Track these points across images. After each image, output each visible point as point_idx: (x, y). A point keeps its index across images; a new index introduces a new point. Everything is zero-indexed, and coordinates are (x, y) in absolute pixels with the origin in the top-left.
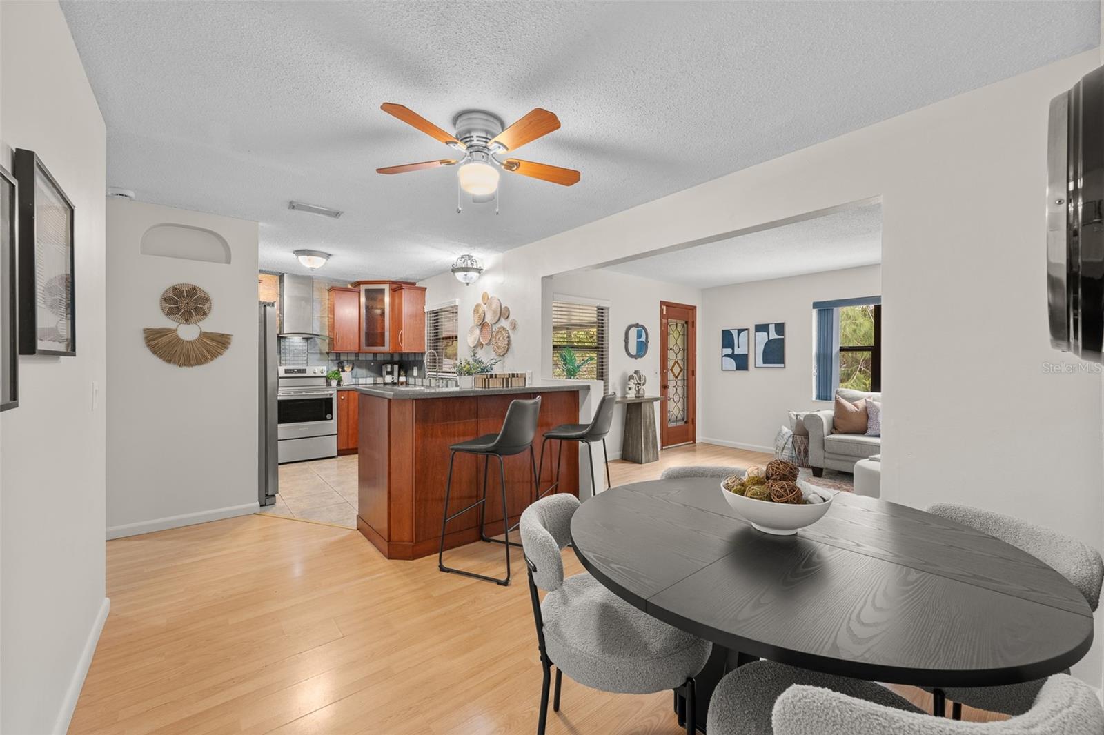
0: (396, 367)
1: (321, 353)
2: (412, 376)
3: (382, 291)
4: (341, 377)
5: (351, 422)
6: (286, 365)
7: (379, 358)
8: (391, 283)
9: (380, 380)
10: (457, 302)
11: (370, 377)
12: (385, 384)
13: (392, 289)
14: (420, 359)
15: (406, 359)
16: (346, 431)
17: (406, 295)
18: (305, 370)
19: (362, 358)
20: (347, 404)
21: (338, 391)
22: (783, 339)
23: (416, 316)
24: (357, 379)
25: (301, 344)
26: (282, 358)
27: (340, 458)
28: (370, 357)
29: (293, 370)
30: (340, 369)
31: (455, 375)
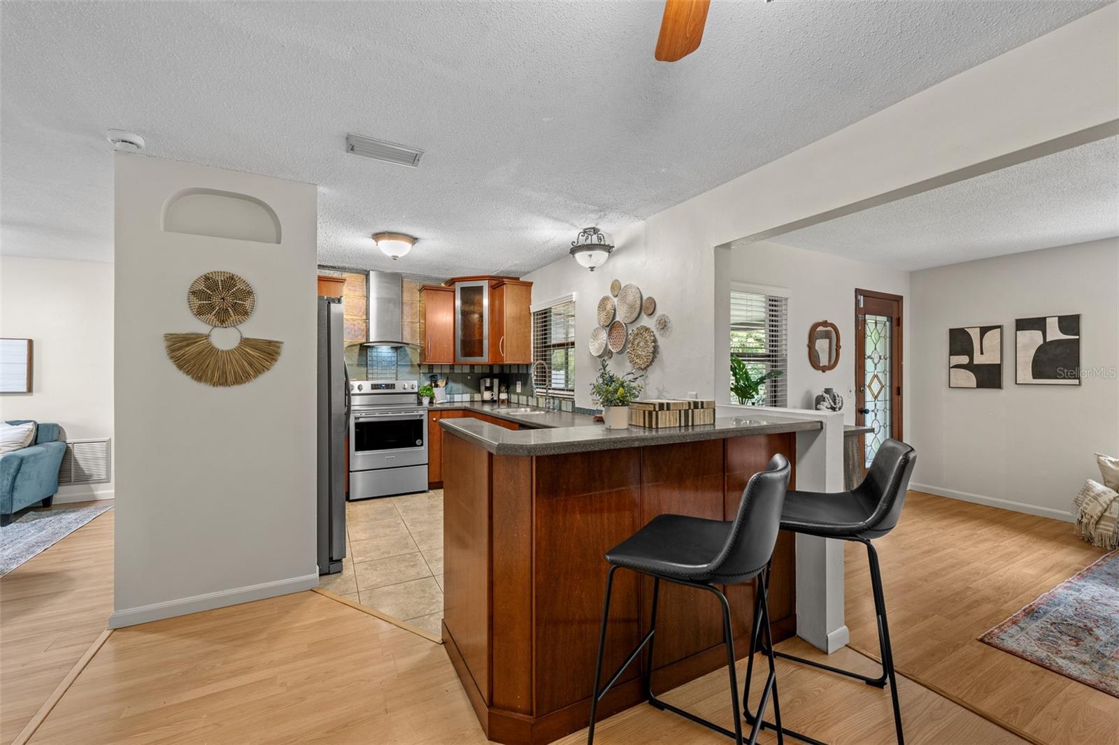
0: (496, 381)
1: (412, 365)
2: (515, 392)
3: (480, 289)
4: (433, 394)
6: (373, 379)
7: (477, 370)
8: (490, 278)
9: (477, 397)
10: (574, 297)
11: (467, 393)
12: (484, 402)
13: (491, 287)
14: (525, 372)
15: (508, 372)
16: (438, 460)
17: (509, 292)
18: (394, 384)
19: (457, 370)
21: (429, 411)
22: (1078, 340)
23: (520, 319)
24: (452, 396)
25: (390, 355)
26: (369, 371)
27: (432, 492)
28: (466, 370)
29: (381, 385)
30: (433, 385)
31: (571, 393)
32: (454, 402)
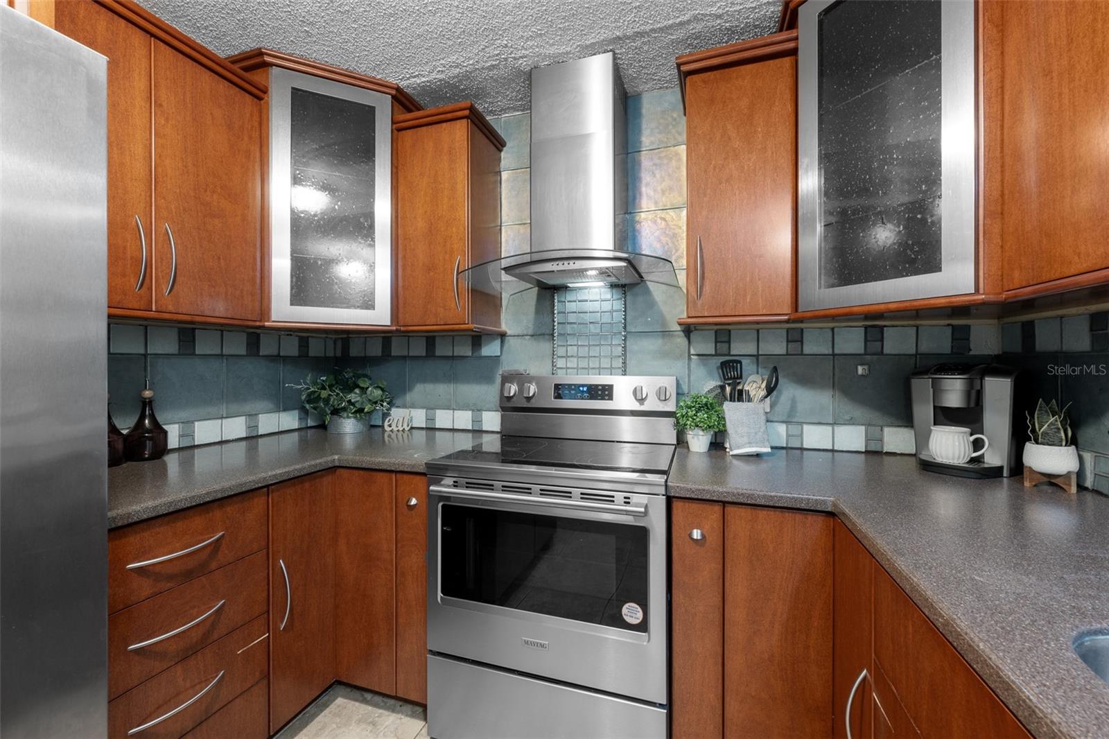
1: (667, 333)
4: (726, 420)
7: (898, 342)
9: (897, 439)
11: (852, 422)
19: (815, 345)
21: (670, 498)
24: (794, 429)
25: (607, 306)
28: (851, 341)
29: (579, 388)
30: (728, 389)
32: (802, 449)
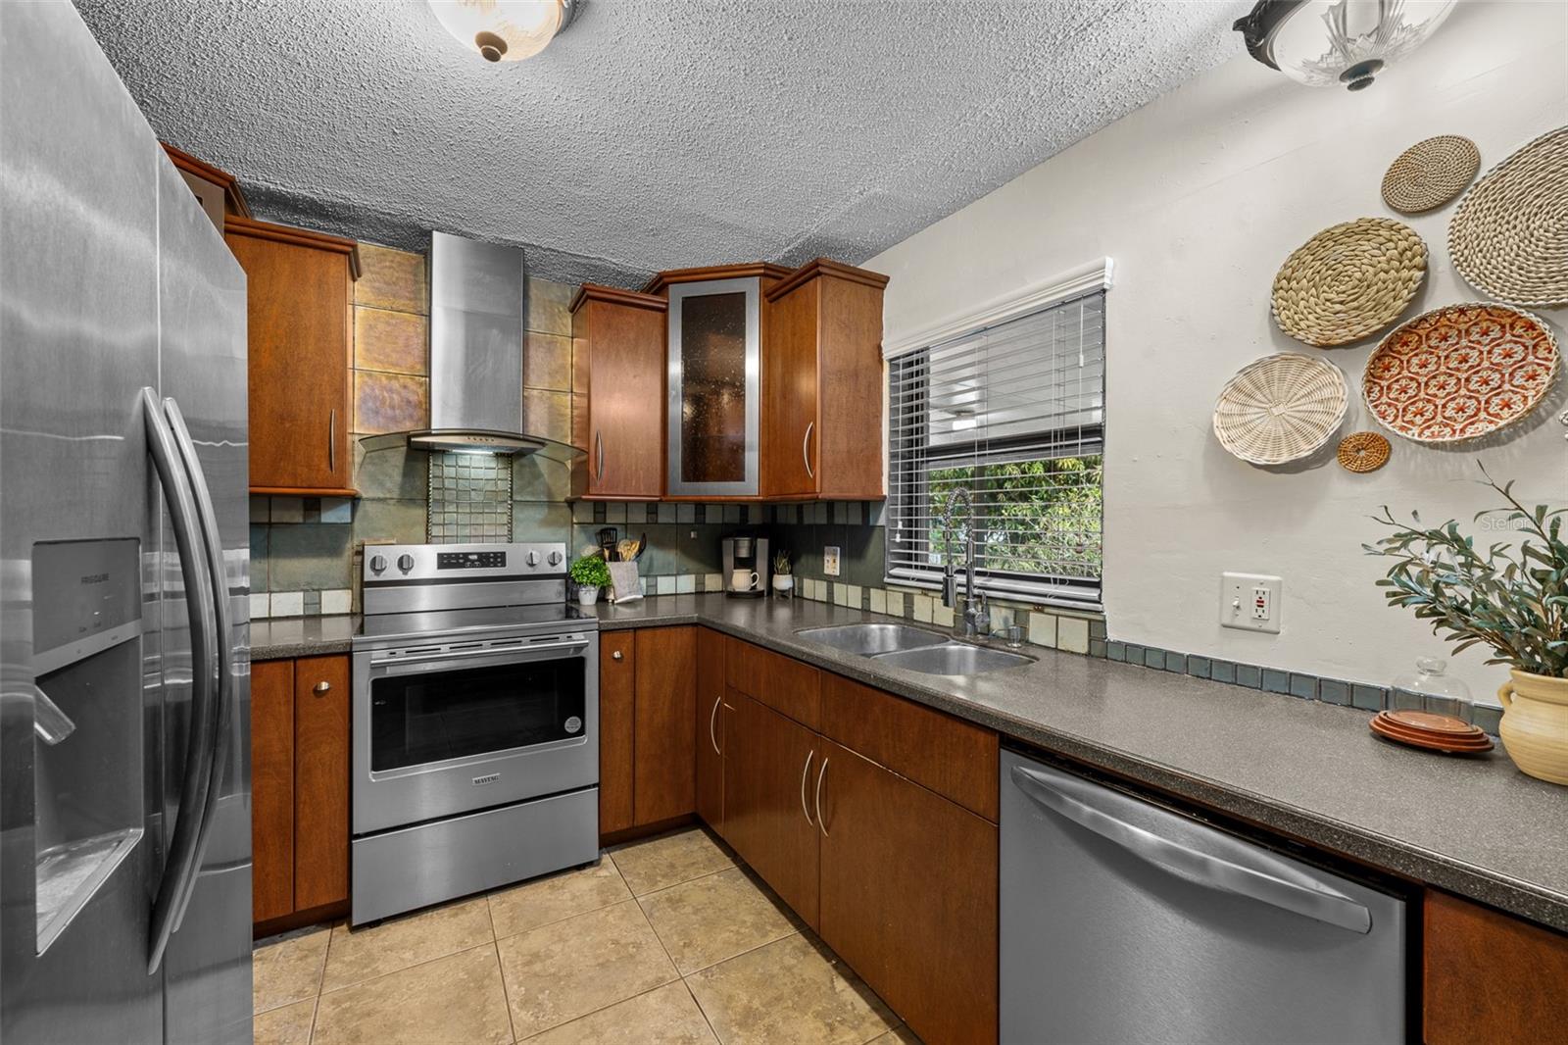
0: (763, 544)
1: (551, 504)
2: (818, 575)
3: (739, 299)
4: (609, 576)
5: (643, 735)
6: (444, 539)
7: (712, 517)
8: (769, 271)
9: (713, 582)
10: (1108, 273)
11: (687, 573)
12: (734, 596)
13: (767, 295)
14: (856, 519)
15: (794, 521)
16: (627, 767)
17: (827, 303)
18: (503, 554)
19: (665, 517)
20: (629, 675)
21: (601, 632)
23: (856, 375)
24: (652, 581)
25: (492, 474)
26: (436, 519)
27: (610, 865)
28: (687, 516)
29: (466, 555)
30: (607, 553)
31: (1093, 594)
32: (656, 596)
